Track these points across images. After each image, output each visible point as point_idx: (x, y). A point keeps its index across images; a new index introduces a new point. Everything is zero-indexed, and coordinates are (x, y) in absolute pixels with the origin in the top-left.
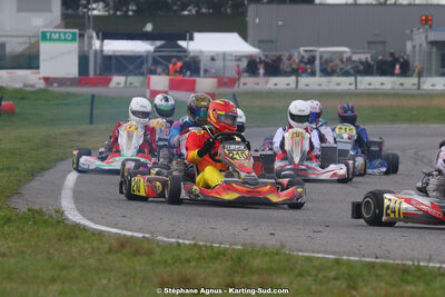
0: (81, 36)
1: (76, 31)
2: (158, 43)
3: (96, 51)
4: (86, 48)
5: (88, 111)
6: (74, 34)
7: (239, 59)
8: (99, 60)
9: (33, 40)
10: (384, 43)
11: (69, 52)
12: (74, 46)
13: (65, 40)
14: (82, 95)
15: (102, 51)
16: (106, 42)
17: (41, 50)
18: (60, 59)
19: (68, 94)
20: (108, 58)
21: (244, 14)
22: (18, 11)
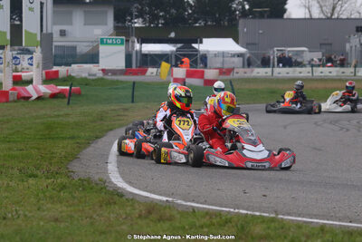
0: (127, 41)
1: (124, 38)
2: (179, 45)
3: (136, 51)
4: (130, 49)
5: (131, 91)
6: (122, 40)
7: (234, 56)
8: (139, 58)
9: (95, 44)
11: (119, 52)
12: (123, 48)
13: (116, 44)
14: (127, 82)
15: (141, 51)
16: (143, 45)
17: (100, 51)
18: (113, 57)
19: (118, 81)
20: (146, 55)
21: (236, 26)
22: (85, 24)
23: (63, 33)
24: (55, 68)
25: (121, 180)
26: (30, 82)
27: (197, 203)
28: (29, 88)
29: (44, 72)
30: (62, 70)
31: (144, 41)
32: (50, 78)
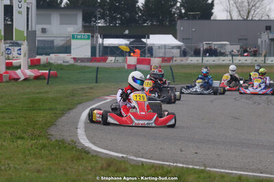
0: (92, 36)
1: (90, 34)
2: (132, 40)
3: (100, 44)
4: (95, 43)
5: (95, 74)
7: (173, 47)
8: (101, 47)
9: (68, 39)
10: (246, 39)
11: (86, 45)
12: (89, 42)
13: (84, 39)
14: (92, 67)
15: (103, 44)
16: (105, 40)
17: (72, 44)
18: (81, 48)
19: (85, 66)
20: (106, 48)
21: (175, 25)
22: (61, 24)
23: (44, 31)
24: (38, 57)
25: (88, 141)
26: (19, 67)
27: (145, 158)
28: (18, 72)
29: (29, 60)
30: (43, 58)
31: (105, 36)
32: (34, 64)
